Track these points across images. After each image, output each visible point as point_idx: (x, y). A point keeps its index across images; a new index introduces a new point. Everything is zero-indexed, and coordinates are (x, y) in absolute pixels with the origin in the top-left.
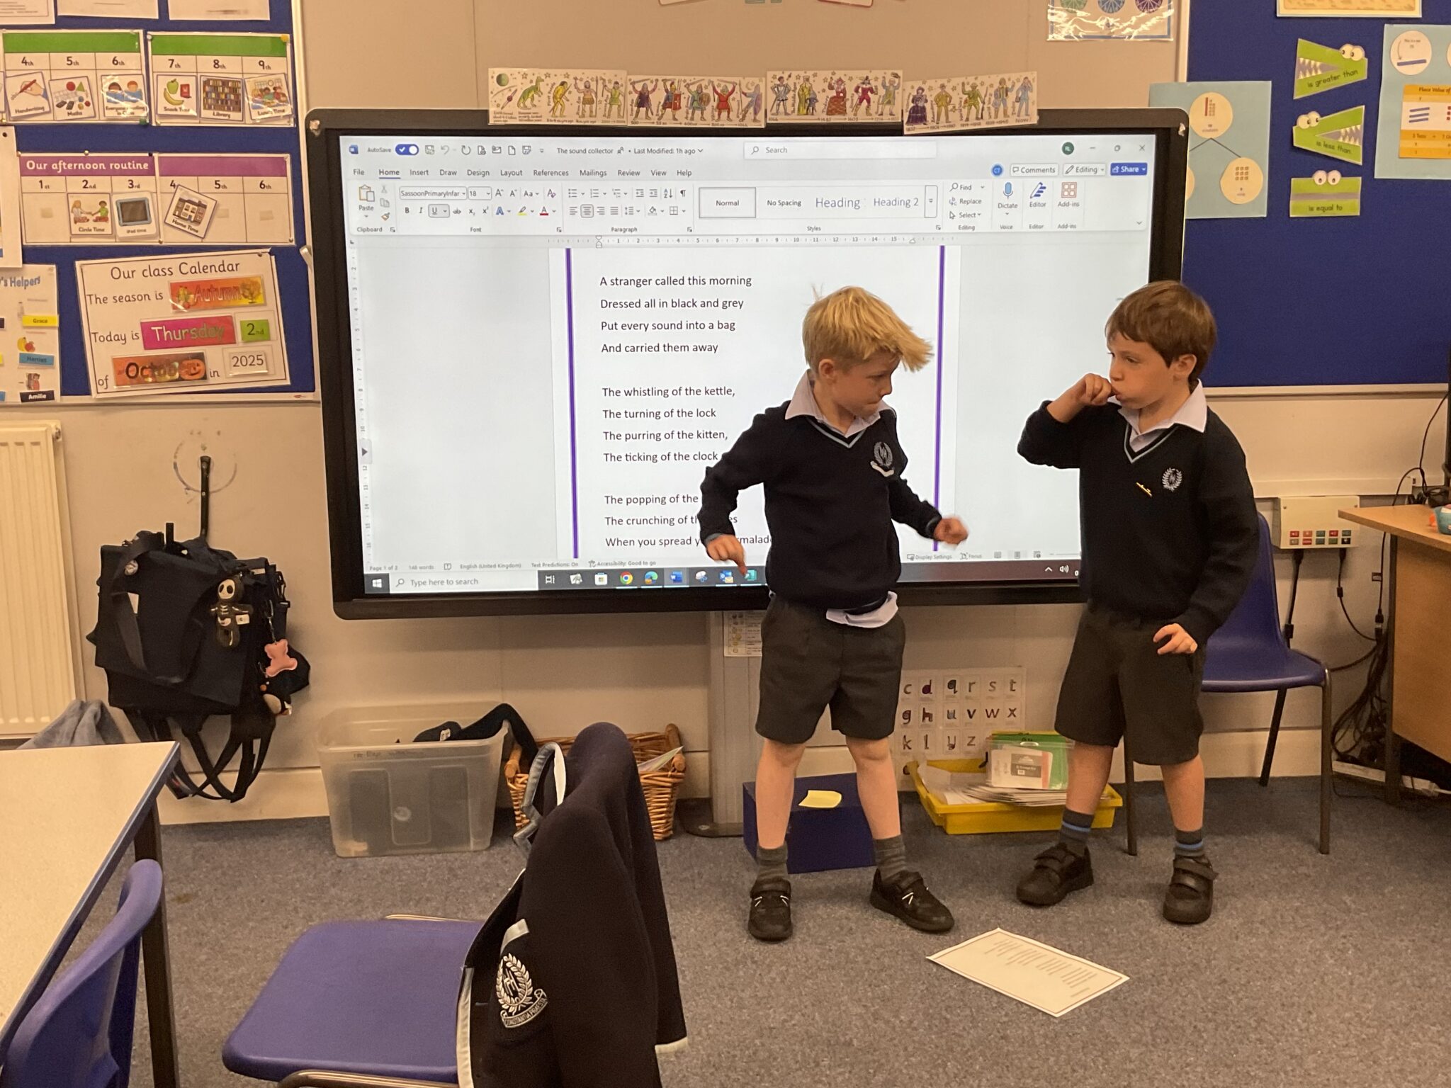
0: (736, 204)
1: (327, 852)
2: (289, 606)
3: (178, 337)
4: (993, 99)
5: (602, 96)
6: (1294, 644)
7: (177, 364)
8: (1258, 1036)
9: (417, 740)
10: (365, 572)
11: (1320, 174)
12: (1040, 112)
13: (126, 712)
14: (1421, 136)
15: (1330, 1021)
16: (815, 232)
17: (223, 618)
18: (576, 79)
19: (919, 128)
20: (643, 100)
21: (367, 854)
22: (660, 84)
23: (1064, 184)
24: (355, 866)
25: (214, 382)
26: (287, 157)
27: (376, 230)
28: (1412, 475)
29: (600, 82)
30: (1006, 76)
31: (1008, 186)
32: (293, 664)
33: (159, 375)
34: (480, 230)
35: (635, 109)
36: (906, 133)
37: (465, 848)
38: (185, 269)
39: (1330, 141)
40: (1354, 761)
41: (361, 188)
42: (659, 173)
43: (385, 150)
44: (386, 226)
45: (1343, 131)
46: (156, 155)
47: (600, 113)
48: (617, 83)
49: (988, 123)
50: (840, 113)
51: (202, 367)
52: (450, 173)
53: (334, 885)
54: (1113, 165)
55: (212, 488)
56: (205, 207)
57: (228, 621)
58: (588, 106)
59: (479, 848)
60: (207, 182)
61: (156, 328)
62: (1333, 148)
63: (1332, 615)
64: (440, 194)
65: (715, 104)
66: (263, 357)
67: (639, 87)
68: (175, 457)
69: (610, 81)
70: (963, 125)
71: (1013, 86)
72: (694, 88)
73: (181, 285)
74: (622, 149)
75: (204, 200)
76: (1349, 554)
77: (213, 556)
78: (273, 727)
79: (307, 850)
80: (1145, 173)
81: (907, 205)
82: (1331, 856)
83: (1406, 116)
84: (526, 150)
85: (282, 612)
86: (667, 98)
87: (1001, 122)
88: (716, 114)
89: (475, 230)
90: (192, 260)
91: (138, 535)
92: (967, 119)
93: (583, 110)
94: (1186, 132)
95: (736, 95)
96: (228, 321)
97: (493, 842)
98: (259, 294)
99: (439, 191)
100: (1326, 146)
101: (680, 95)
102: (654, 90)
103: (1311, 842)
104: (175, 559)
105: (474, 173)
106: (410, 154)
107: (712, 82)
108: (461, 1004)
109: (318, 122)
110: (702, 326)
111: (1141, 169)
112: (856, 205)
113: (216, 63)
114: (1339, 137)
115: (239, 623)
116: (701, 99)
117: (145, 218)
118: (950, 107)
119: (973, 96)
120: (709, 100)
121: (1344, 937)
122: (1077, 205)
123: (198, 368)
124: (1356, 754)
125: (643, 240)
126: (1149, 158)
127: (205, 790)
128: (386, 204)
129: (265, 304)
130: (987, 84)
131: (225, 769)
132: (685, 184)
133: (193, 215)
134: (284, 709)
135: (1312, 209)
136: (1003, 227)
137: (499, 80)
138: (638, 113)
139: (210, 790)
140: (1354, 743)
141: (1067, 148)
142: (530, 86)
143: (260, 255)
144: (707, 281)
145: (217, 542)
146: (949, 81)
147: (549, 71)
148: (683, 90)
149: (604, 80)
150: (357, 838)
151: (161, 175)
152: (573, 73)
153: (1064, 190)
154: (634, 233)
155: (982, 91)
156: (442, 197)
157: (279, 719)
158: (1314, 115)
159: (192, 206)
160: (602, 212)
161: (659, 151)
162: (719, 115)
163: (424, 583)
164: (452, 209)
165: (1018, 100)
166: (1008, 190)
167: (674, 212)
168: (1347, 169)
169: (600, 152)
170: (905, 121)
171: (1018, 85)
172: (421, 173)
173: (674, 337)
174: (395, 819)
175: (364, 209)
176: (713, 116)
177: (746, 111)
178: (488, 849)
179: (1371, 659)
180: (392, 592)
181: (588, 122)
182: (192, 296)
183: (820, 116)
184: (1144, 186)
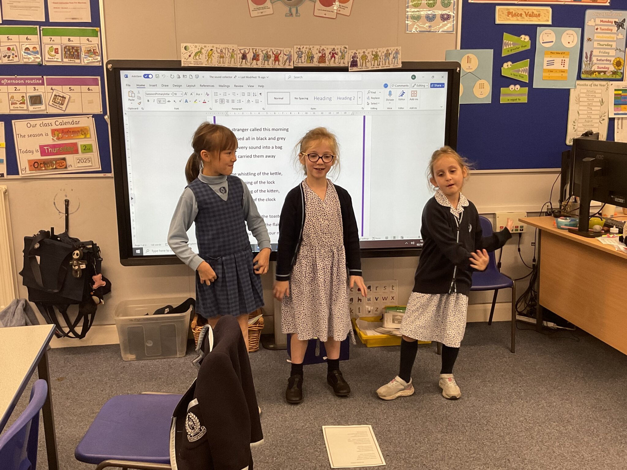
0: (282, 99)
1: (119, 359)
2: (102, 260)
3: (55, 151)
4: (384, 57)
5: (228, 55)
6: (502, 270)
7: (54, 162)
8: (487, 428)
9: (154, 314)
10: (133, 247)
11: (512, 86)
12: (403, 63)
13: (36, 304)
14: (551, 71)
15: (515, 421)
16: (314, 110)
17: (75, 266)
18: (217, 48)
19: (355, 69)
20: (244, 57)
21: (135, 359)
22: (251, 50)
23: (412, 91)
24: (130, 364)
25: (70, 169)
26: (99, 78)
27: (136, 109)
28: (547, 204)
29: (227, 49)
30: (389, 48)
31: (390, 92)
32: (104, 283)
33: (47, 166)
34: (178, 109)
35: (241, 60)
36: (349, 71)
37: (176, 356)
38: (57, 123)
39: (516, 73)
40: (524, 315)
41: (129, 92)
42: (251, 86)
43: (139, 76)
44: (140, 107)
45: (521, 69)
46: (45, 77)
47: (227, 62)
48: (233, 50)
49: (382, 67)
50: (323, 63)
51: (65, 163)
52: (166, 86)
53: (122, 373)
54: (431, 84)
55: (70, 212)
56: (65, 98)
57: (77, 267)
58: (222, 59)
59: (181, 356)
60: (66, 88)
61: (46, 148)
62: (517, 76)
63: (516, 258)
64: (162, 94)
65: (273, 59)
66: (90, 159)
67: (242, 51)
68: (54, 200)
69: (231, 49)
70: (372, 68)
71: (392, 52)
72: (264, 52)
73: (55, 130)
74: (236, 76)
75: (65, 95)
76: (522, 235)
77: (70, 240)
78: (96, 309)
79: (111, 358)
80: (444, 87)
81: (350, 99)
82: (515, 354)
83: (545, 63)
84: (197, 77)
85: (99, 262)
86: (254, 56)
87: (387, 67)
88: (274, 62)
89: (176, 109)
90: (60, 120)
91: (39, 232)
92: (374, 66)
93: (220, 61)
94: (460, 71)
95: (282, 55)
96: (75, 145)
97: (187, 353)
98: (88, 133)
99: (161, 93)
100: (514, 75)
101: (259, 55)
102: (248, 53)
103: (508, 348)
104: (54, 242)
105: (176, 86)
106: (149, 78)
107: (272, 50)
108: (171, 432)
109: (111, 65)
110: (269, 148)
111: (442, 85)
112: (330, 99)
113: (69, 40)
114: (519, 72)
115: (81, 268)
116: (268, 57)
117: (40, 103)
118: (367, 61)
119: (376, 56)
120: (271, 57)
121: (520, 387)
122: (417, 99)
123: (63, 164)
124: (525, 312)
125: (245, 113)
126: (445, 81)
127: (69, 335)
128: (139, 98)
129: (90, 138)
130: (382, 51)
131: (78, 325)
132: (261, 90)
133: (60, 101)
134: (100, 302)
135: (508, 100)
136: (388, 108)
137: (185, 48)
138: (242, 62)
139: (71, 334)
140: (524, 308)
141: (413, 77)
142: (198, 51)
143: (88, 118)
144: (271, 130)
145: (73, 234)
146: (367, 50)
147: (206, 45)
148: (260, 53)
149: (228, 49)
150: (131, 353)
151: (47, 85)
152: (215, 46)
153: (412, 94)
154: (241, 110)
155: (379, 54)
156: (162, 96)
157: (98, 306)
158: (510, 63)
159: (60, 98)
160: (228, 101)
161: (251, 77)
162: (275, 63)
163: (157, 251)
164: (167, 100)
165: (394, 58)
166: (390, 93)
167: (257, 102)
168: (522, 84)
169: (227, 77)
170: (349, 66)
171: (394, 52)
172: (154, 86)
173: (257, 152)
174: (147, 346)
175: (131, 100)
176: (272, 63)
177: (286, 61)
178: (185, 356)
179: (531, 275)
180: (144, 255)
181: (222, 65)
182: (60, 134)
183: (315, 64)
184: (443, 92)
